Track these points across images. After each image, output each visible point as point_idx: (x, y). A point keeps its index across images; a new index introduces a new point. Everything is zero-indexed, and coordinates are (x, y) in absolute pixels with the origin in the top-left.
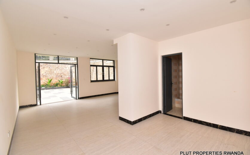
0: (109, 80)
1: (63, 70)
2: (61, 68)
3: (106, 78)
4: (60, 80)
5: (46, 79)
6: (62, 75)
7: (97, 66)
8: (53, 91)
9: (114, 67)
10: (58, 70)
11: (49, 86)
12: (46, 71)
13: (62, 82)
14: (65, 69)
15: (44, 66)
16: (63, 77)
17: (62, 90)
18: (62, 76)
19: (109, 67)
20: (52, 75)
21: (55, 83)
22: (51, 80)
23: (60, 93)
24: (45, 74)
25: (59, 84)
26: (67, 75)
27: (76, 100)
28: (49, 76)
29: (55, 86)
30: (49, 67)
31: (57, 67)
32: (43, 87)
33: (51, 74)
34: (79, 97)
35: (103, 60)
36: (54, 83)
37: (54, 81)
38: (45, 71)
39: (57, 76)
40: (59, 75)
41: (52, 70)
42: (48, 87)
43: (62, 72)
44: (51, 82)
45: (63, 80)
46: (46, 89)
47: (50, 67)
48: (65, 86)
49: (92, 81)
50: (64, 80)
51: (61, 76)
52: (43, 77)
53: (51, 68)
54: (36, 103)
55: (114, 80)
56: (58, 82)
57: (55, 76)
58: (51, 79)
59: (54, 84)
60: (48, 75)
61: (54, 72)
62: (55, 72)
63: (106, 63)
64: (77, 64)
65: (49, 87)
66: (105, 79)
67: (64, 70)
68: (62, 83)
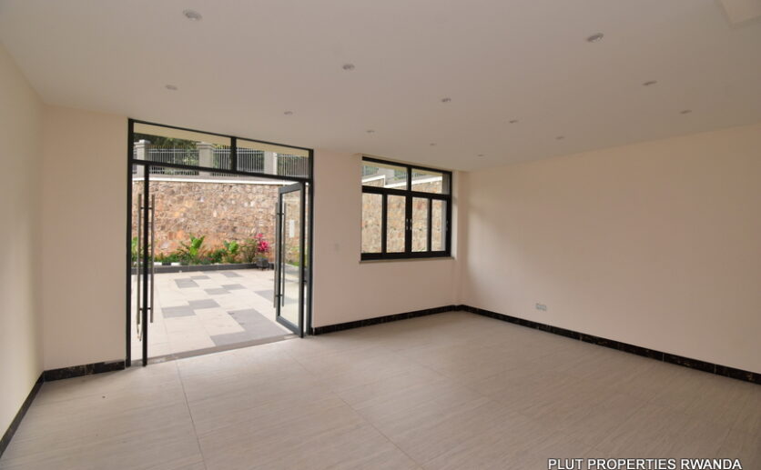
0: (429, 254)
1: (240, 210)
2: (233, 202)
3: (419, 245)
4: (228, 241)
5: (187, 238)
6: (236, 224)
7: (385, 192)
8: (207, 278)
9: (447, 199)
10: (225, 208)
11: (196, 260)
12: (188, 210)
13: (236, 247)
14: (246, 204)
15: (182, 194)
16: (238, 230)
17: (236, 275)
18: (235, 227)
19: (431, 197)
20: (206, 224)
21: (214, 250)
22: (202, 239)
23: (227, 288)
24: (183, 220)
25: (226, 254)
26: (252, 225)
27: (299, 339)
28: (197, 225)
29: (213, 262)
30: (197, 196)
31: (222, 200)
32: (175, 261)
33: (202, 220)
34: (314, 325)
35: (410, 168)
36: (210, 250)
37: (211, 245)
38: (184, 210)
39: (221, 227)
40: (227, 224)
41: (205, 207)
42: (190, 265)
43: (235, 216)
44: (201, 246)
45: (238, 242)
46: (185, 269)
47: (199, 199)
48: (244, 263)
49: (366, 257)
50: (243, 242)
51: (234, 229)
52: (178, 230)
53: (202, 201)
54: (123, 357)
55: (446, 253)
56: (221, 249)
57: (213, 229)
58: (201, 236)
59: (210, 253)
60: (191, 223)
61: (211, 214)
62: (215, 214)
63: (422, 182)
64: (311, 181)
65: (193, 262)
66: (415, 249)
67: (242, 209)
68: (234, 251)
